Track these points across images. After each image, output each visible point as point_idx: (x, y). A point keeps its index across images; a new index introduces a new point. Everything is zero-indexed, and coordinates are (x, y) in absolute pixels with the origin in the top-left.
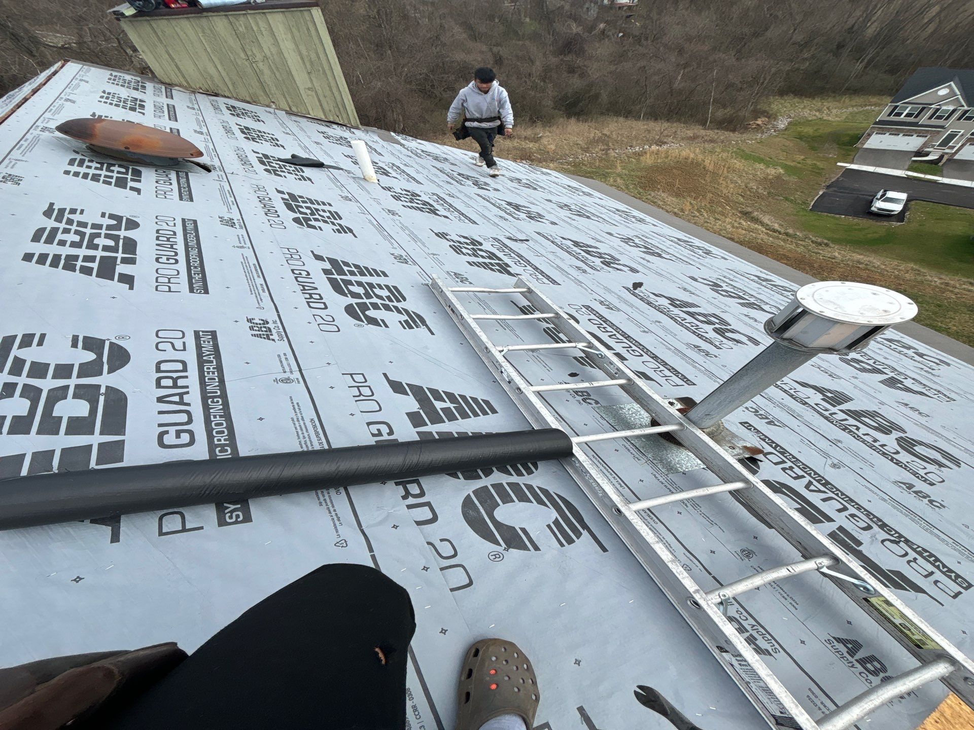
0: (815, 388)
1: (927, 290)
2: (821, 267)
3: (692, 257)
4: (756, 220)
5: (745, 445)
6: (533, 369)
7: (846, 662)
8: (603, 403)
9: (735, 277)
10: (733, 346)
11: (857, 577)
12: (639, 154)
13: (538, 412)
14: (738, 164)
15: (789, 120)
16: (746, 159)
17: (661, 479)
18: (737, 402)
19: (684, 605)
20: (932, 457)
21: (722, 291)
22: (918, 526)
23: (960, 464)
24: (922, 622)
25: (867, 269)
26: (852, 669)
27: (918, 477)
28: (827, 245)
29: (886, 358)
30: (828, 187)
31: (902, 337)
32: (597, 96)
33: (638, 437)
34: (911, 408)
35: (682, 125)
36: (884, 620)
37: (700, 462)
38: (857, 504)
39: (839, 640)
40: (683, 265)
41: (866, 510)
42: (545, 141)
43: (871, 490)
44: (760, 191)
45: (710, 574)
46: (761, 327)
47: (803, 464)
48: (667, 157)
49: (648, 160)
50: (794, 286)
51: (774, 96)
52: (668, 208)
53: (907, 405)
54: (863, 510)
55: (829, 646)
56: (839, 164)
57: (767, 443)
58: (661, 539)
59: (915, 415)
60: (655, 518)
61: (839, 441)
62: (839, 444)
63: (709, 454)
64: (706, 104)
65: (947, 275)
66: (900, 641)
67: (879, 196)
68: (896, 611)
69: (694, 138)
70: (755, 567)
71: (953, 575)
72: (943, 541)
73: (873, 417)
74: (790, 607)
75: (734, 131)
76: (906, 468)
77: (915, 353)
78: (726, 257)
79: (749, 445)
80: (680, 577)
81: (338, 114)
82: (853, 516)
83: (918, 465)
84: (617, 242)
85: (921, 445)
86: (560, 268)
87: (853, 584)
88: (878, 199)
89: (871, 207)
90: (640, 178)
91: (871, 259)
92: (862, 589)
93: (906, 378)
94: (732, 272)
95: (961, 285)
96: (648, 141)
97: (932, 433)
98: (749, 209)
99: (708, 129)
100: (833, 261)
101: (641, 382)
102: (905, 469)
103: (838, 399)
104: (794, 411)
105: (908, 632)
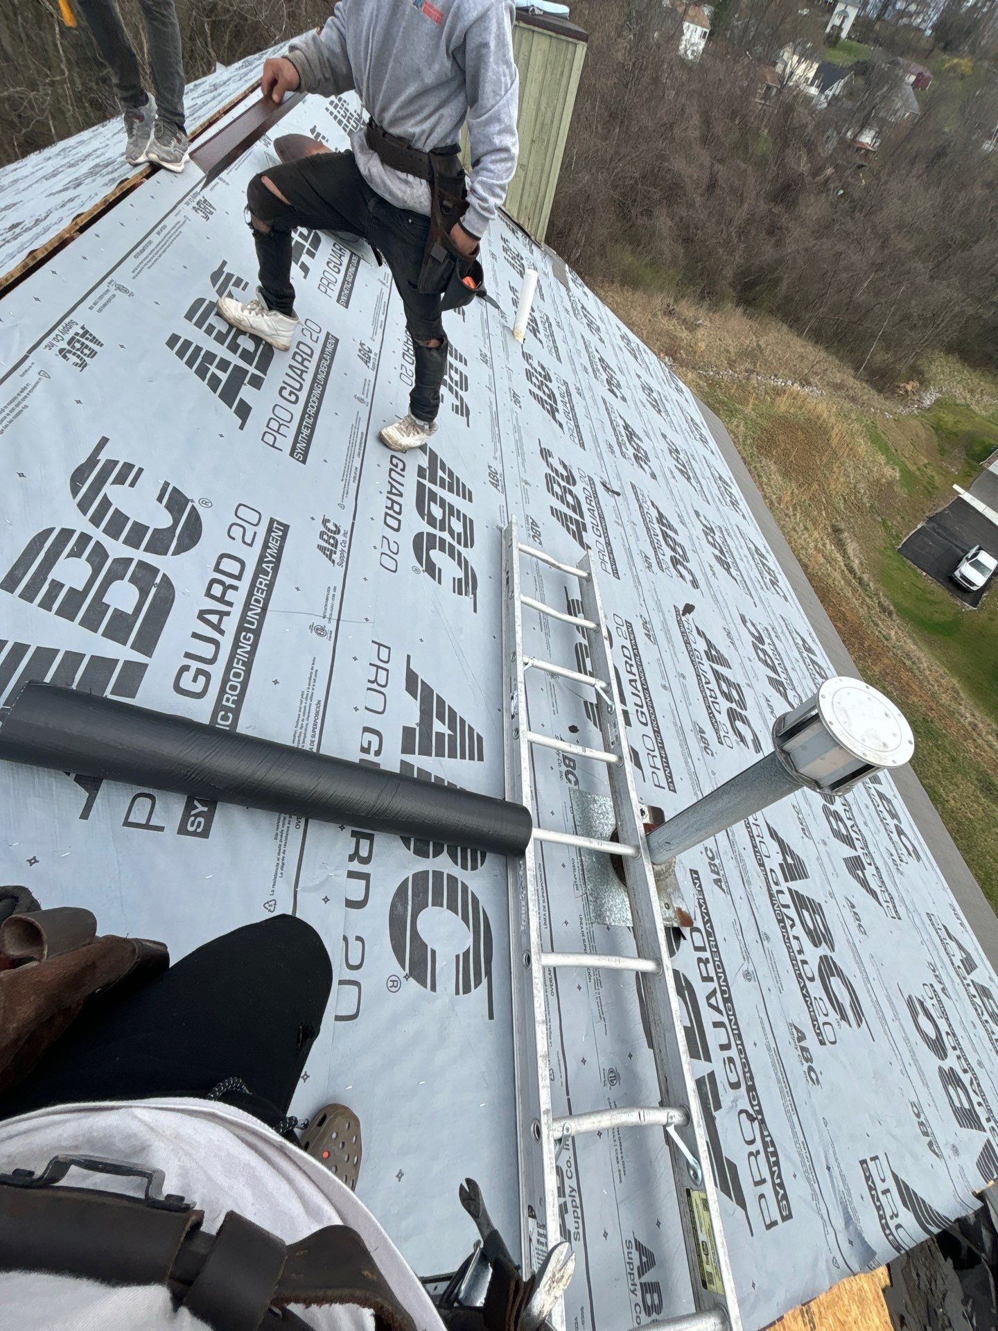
0: (781, 843)
1: (953, 729)
2: (870, 649)
3: (756, 584)
4: (841, 545)
5: (681, 906)
6: (543, 705)
7: (630, 1282)
8: (582, 787)
9: (783, 632)
10: (735, 744)
11: (695, 1154)
12: (778, 392)
13: (520, 775)
14: (863, 446)
15: (938, 395)
16: (873, 442)
17: (584, 929)
18: (703, 833)
19: (526, 1129)
20: (840, 1001)
21: (762, 650)
22: (782, 1102)
23: (861, 1021)
24: (723, 1246)
25: (910, 670)
26: (632, 1295)
27: (814, 1026)
28: (890, 614)
29: (865, 824)
30: (931, 519)
31: (895, 796)
32: (777, 282)
33: (592, 852)
34: (855, 913)
35: (837, 362)
36: (691, 1229)
37: (630, 917)
38: (742, 1044)
39: (639, 1247)
40: (744, 594)
41: (746, 1058)
42: (700, 333)
43: (763, 1028)
44: (865, 500)
45: (568, 1094)
46: (771, 722)
47: (720, 961)
48: (801, 408)
49: (782, 405)
50: (830, 669)
51: (941, 351)
52: (768, 490)
53: (853, 907)
54: (743, 1056)
55: (626, 1251)
56: (956, 487)
57: (702, 912)
58: (547, 1022)
59: (853, 925)
60: (554, 987)
61: (768, 938)
62: (765, 943)
63: (644, 907)
64: (873, 336)
65: (981, 712)
66: (692, 1270)
67: (970, 555)
68: (707, 1219)
69: (838, 387)
70: (612, 1101)
71: (781, 1192)
72: (795, 1134)
73: (814, 913)
74: (616, 1174)
75: (880, 391)
76: (809, 1006)
77: (896, 826)
78: (789, 597)
79: (684, 909)
80: (541, 1084)
81: (531, 217)
82: (731, 1060)
83: (823, 1007)
84: (698, 530)
85: (839, 976)
86: (630, 552)
87: (688, 1162)
88: (968, 559)
89: (956, 569)
90: (763, 430)
91: (922, 655)
92: (692, 1173)
93: (870, 864)
94: (783, 623)
95: (988, 733)
96: (794, 373)
97: (857, 963)
98: (842, 526)
99: (857, 379)
100: (886, 642)
101: (629, 766)
102: (809, 1008)
103: (794, 870)
104: (746, 873)
105: (704, 1257)
